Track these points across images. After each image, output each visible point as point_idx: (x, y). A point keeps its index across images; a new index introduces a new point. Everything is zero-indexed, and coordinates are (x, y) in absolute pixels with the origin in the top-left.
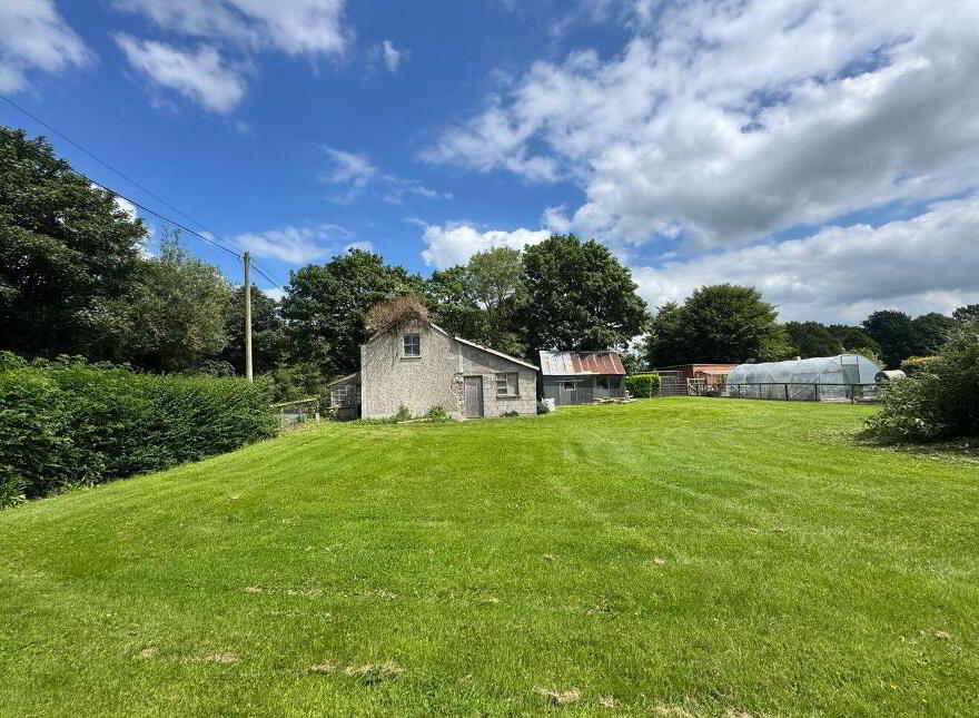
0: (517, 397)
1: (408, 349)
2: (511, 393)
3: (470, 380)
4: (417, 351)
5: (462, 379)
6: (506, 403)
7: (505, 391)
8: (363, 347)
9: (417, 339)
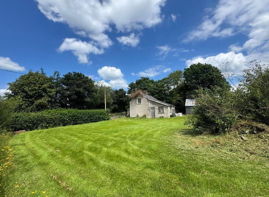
0: (163, 113)
1: (139, 102)
2: (162, 112)
3: (152, 109)
4: (140, 102)
5: (150, 108)
6: (161, 114)
7: (160, 111)
8: (130, 102)
9: (140, 99)
